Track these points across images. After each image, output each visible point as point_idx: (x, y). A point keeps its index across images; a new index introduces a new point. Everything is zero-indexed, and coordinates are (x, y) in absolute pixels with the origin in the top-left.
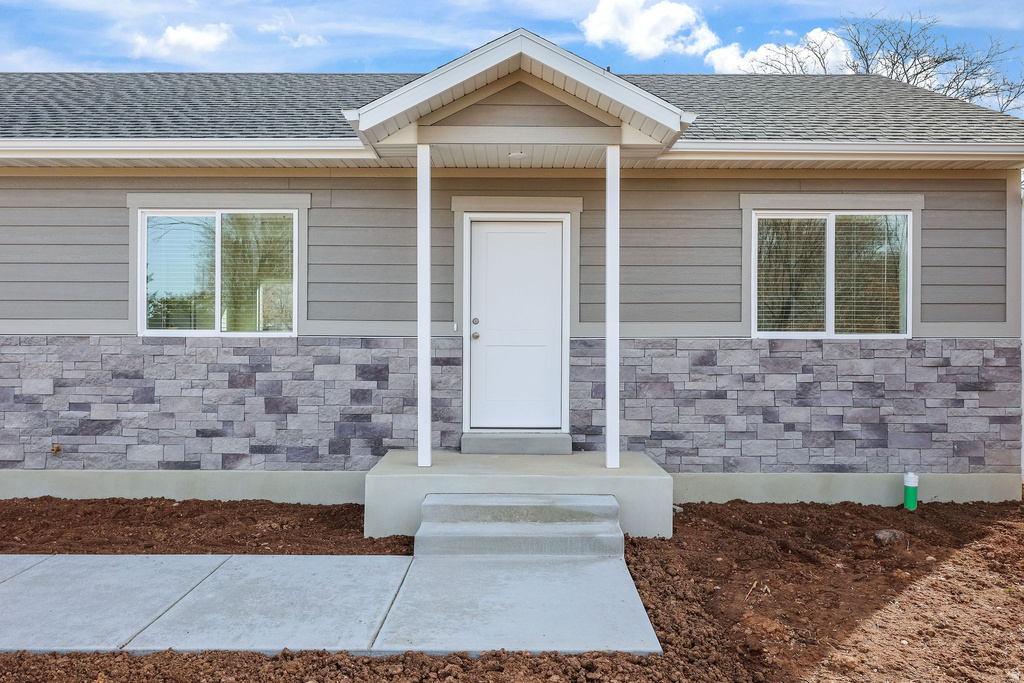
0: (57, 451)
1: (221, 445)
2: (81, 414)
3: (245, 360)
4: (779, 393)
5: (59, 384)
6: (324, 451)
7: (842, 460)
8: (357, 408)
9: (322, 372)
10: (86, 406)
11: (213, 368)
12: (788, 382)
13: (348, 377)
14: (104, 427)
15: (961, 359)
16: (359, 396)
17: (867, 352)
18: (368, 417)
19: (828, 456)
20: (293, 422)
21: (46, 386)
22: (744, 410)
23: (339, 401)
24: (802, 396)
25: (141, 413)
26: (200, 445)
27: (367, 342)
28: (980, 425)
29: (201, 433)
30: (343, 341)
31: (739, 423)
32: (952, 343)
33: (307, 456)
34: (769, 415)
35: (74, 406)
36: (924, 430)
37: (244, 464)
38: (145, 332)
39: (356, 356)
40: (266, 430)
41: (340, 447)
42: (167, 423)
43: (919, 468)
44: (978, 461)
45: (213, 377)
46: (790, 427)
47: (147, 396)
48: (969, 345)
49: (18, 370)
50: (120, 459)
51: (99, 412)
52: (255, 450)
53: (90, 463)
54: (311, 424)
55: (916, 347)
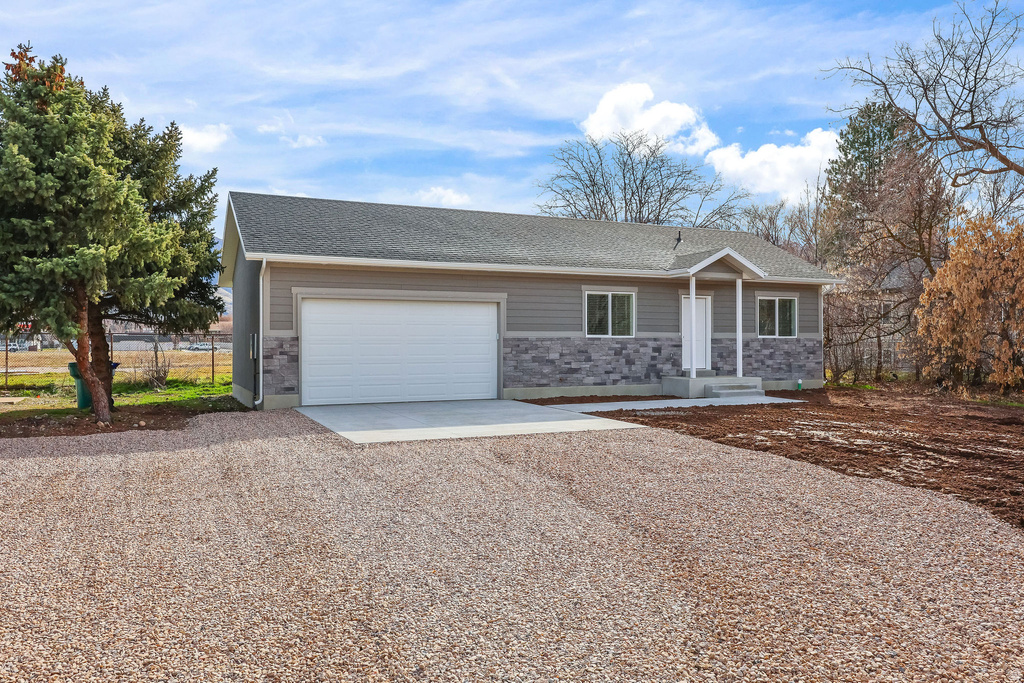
0: (561, 380)
1: (613, 377)
2: (568, 366)
3: (619, 346)
4: (765, 355)
5: (561, 355)
6: (643, 378)
7: (781, 377)
8: (653, 362)
9: (642, 350)
10: (569, 363)
11: (610, 349)
12: (767, 352)
13: (650, 351)
14: (576, 371)
15: (810, 344)
16: (653, 358)
17: (786, 342)
18: (655, 365)
19: (778, 376)
20: (633, 368)
21: (557, 356)
22: (757, 361)
23: (647, 359)
24: (771, 356)
25: (587, 366)
26: (605, 377)
27: (655, 340)
28: (813, 365)
29: (607, 372)
30: (649, 339)
31: (755, 365)
32: (807, 340)
33: (637, 380)
34: (763, 363)
35: (566, 363)
36: (800, 367)
37: (619, 383)
38: (588, 336)
39: (651, 344)
40: (626, 370)
41: (647, 376)
42: (595, 369)
43: (801, 378)
44: (813, 376)
45: (610, 352)
46: (768, 366)
47: (589, 359)
48: (811, 340)
49: (548, 350)
50: (580, 383)
51: (574, 366)
52: (623, 378)
53: (572, 384)
54: (639, 368)
55: (798, 340)
